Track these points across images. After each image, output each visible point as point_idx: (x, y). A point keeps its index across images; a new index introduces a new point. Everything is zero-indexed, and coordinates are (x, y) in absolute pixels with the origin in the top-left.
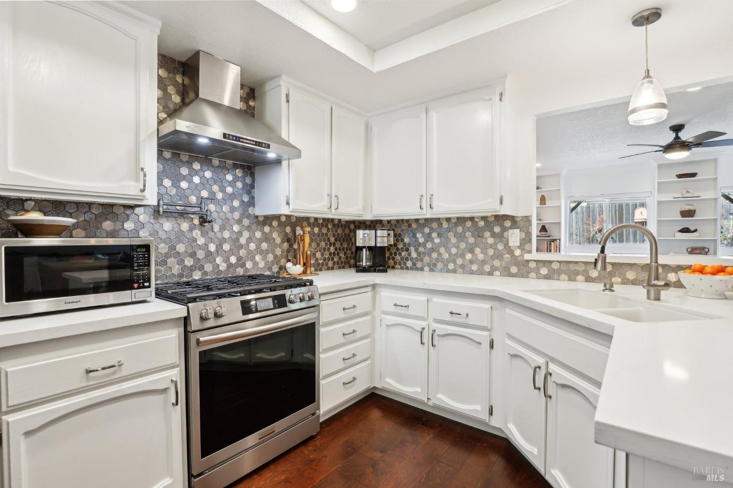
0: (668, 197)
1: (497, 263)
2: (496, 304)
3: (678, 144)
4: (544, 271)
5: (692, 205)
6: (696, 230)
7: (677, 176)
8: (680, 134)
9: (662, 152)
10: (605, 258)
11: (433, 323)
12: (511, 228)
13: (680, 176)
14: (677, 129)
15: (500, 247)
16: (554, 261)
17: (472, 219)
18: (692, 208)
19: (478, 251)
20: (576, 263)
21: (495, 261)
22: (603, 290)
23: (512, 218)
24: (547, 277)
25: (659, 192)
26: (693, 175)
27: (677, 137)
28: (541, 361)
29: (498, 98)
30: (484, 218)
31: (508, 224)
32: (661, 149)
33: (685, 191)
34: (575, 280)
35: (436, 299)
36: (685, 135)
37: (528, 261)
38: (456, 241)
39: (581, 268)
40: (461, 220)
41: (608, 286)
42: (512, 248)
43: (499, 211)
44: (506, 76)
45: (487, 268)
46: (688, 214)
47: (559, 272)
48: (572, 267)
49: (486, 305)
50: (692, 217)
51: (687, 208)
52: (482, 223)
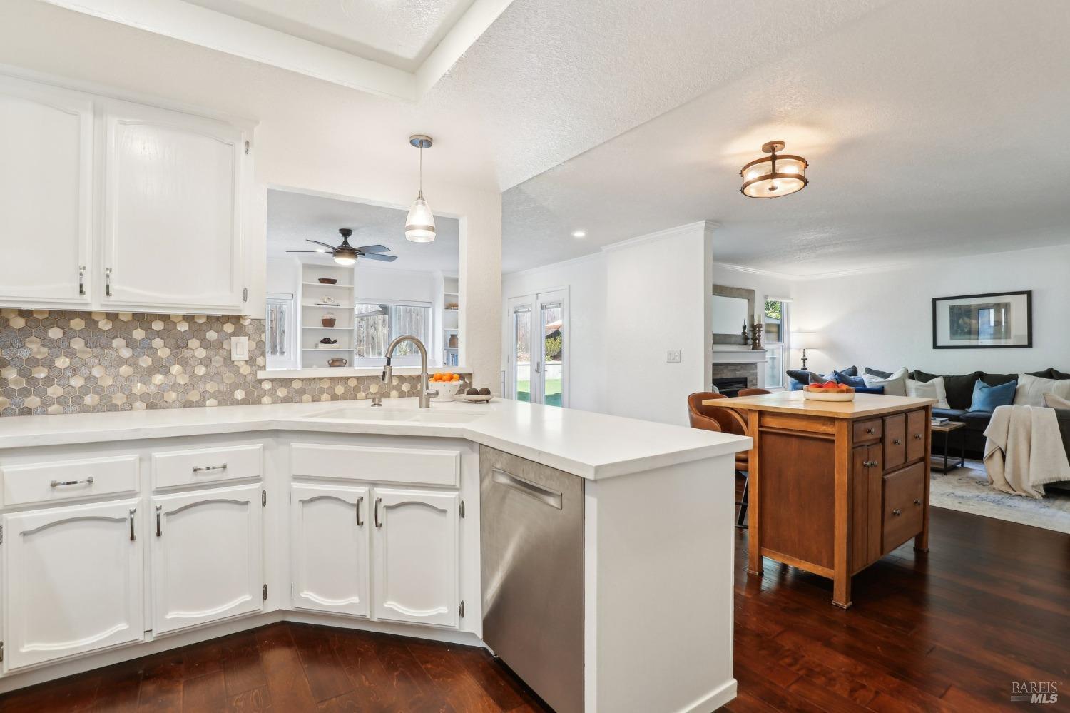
0: (310, 303)
1: (211, 387)
2: (270, 441)
3: (345, 250)
4: (281, 393)
5: (332, 314)
6: (335, 341)
7: (319, 280)
8: (349, 239)
9: (332, 255)
10: (391, 370)
11: (152, 497)
12: (234, 334)
13: (323, 281)
14: (346, 233)
15: (218, 361)
16: (294, 379)
17: (165, 318)
18: (332, 317)
19: (176, 369)
20: (321, 379)
21: (208, 384)
22: (372, 406)
23: (236, 319)
24: (286, 400)
25: (304, 295)
26: (333, 282)
27: (345, 242)
28: (362, 491)
29: (243, 147)
30: (189, 319)
31: (229, 328)
32: (332, 250)
33: (326, 298)
34: (319, 400)
35: (160, 454)
36: (354, 242)
37: (261, 381)
38: (131, 355)
39: (326, 385)
40: (141, 319)
41: (377, 401)
42: (235, 363)
43: (240, 311)
44: (257, 123)
45: (194, 396)
46: (329, 323)
47: (302, 392)
48: (316, 386)
49: (256, 446)
50: (333, 326)
51: (328, 316)
52: (183, 327)
